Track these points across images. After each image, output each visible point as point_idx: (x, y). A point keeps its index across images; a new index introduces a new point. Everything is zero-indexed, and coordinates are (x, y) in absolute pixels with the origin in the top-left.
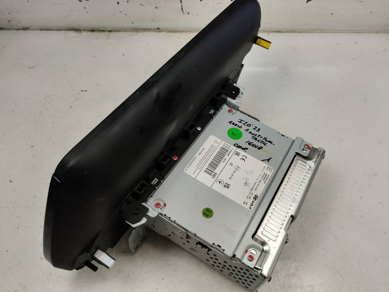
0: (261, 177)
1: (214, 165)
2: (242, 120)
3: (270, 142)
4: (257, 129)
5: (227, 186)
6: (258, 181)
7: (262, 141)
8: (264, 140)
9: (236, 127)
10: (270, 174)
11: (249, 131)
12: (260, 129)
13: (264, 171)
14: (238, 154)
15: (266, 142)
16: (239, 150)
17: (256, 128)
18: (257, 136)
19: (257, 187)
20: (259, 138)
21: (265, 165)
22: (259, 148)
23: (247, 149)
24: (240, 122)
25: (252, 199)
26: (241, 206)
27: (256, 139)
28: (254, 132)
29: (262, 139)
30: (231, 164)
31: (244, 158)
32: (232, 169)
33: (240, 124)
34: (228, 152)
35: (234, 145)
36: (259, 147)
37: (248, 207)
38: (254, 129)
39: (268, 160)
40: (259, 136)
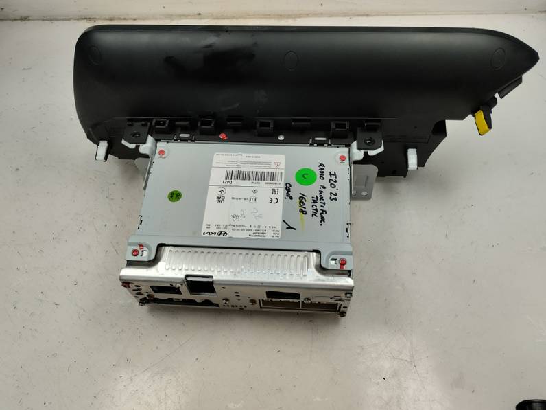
0: (257, 228)
1: (241, 176)
2: (335, 175)
3: (323, 219)
4: (333, 197)
5: (220, 200)
6: (248, 228)
7: (316, 210)
8: (319, 212)
9: (318, 174)
10: (269, 235)
11: (322, 190)
12: (336, 199)
13: (267, 229)
14: (275, 192)
15: (318, 214)
16: (282, 192)
17: (336, 195)
18: (322, 201)
19: (238, 230)
20: (319, 204)
21: (279, 226)
22: (301, 211)
23: (291, 198)
24: (330, 174)
25: (218, 231)
26: (202, 223)
27: (315, 202)
28: (326, 195)
29: (319, 208)
30: (255, 192)
31: (275, 201)
32: (250, 195)
33: (326, 176)
34: (272, 182)
35: (287, 184)
36: (304, 209)
37: (204, 229)
38: (331, 193)
39: (290, 228)
40: (324, 203)
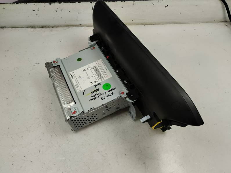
0: (78, 84)
1: (96, 70)
2: (113, 94)
3: (91, 100)
4: (103, 98)
5: (84, 70)
6: (78, 82)
7: (95, 96)
8: (94, 97)
9: (110, 89)
10: (77, 89)
11: (104, 94)
12: (102, 100)
13: (80, 87)
14: (95, 82)
15: (93, 98)
16: (97, 83)
17: (104, 99)
18: (99, 96)
19: (76, 81)
20: (97, 96)
21: (83, 89)
22: (92, 92)
23: (95, 87)
24: (112, 93)
25: (72, 76)
26: (73, 71)
27: (98, 94)
28: (102, 96)
29: (96, 97)
30: (92, 77)
31: (92, 83)
32: (90, 76)
33: (111, 92)
34: (99, 78)
35: (101, 83)
36: (93, 93)
37: (71, 73)
38: (104, 97)
39: (83, 93)
40: (99, 97)
